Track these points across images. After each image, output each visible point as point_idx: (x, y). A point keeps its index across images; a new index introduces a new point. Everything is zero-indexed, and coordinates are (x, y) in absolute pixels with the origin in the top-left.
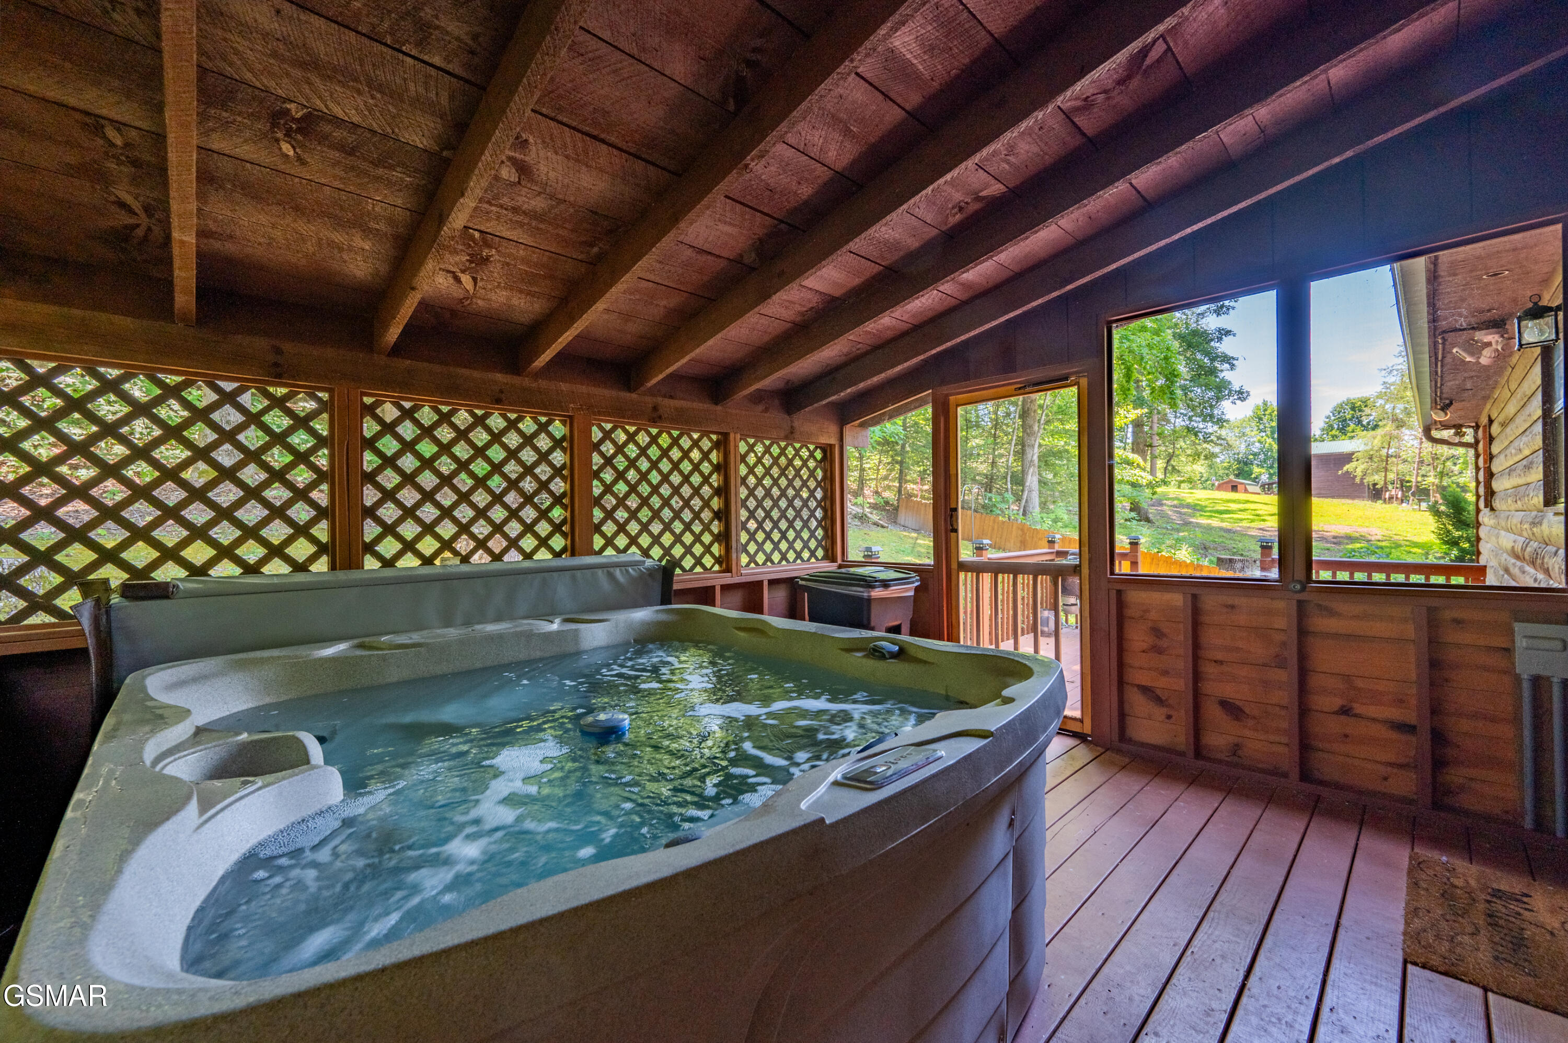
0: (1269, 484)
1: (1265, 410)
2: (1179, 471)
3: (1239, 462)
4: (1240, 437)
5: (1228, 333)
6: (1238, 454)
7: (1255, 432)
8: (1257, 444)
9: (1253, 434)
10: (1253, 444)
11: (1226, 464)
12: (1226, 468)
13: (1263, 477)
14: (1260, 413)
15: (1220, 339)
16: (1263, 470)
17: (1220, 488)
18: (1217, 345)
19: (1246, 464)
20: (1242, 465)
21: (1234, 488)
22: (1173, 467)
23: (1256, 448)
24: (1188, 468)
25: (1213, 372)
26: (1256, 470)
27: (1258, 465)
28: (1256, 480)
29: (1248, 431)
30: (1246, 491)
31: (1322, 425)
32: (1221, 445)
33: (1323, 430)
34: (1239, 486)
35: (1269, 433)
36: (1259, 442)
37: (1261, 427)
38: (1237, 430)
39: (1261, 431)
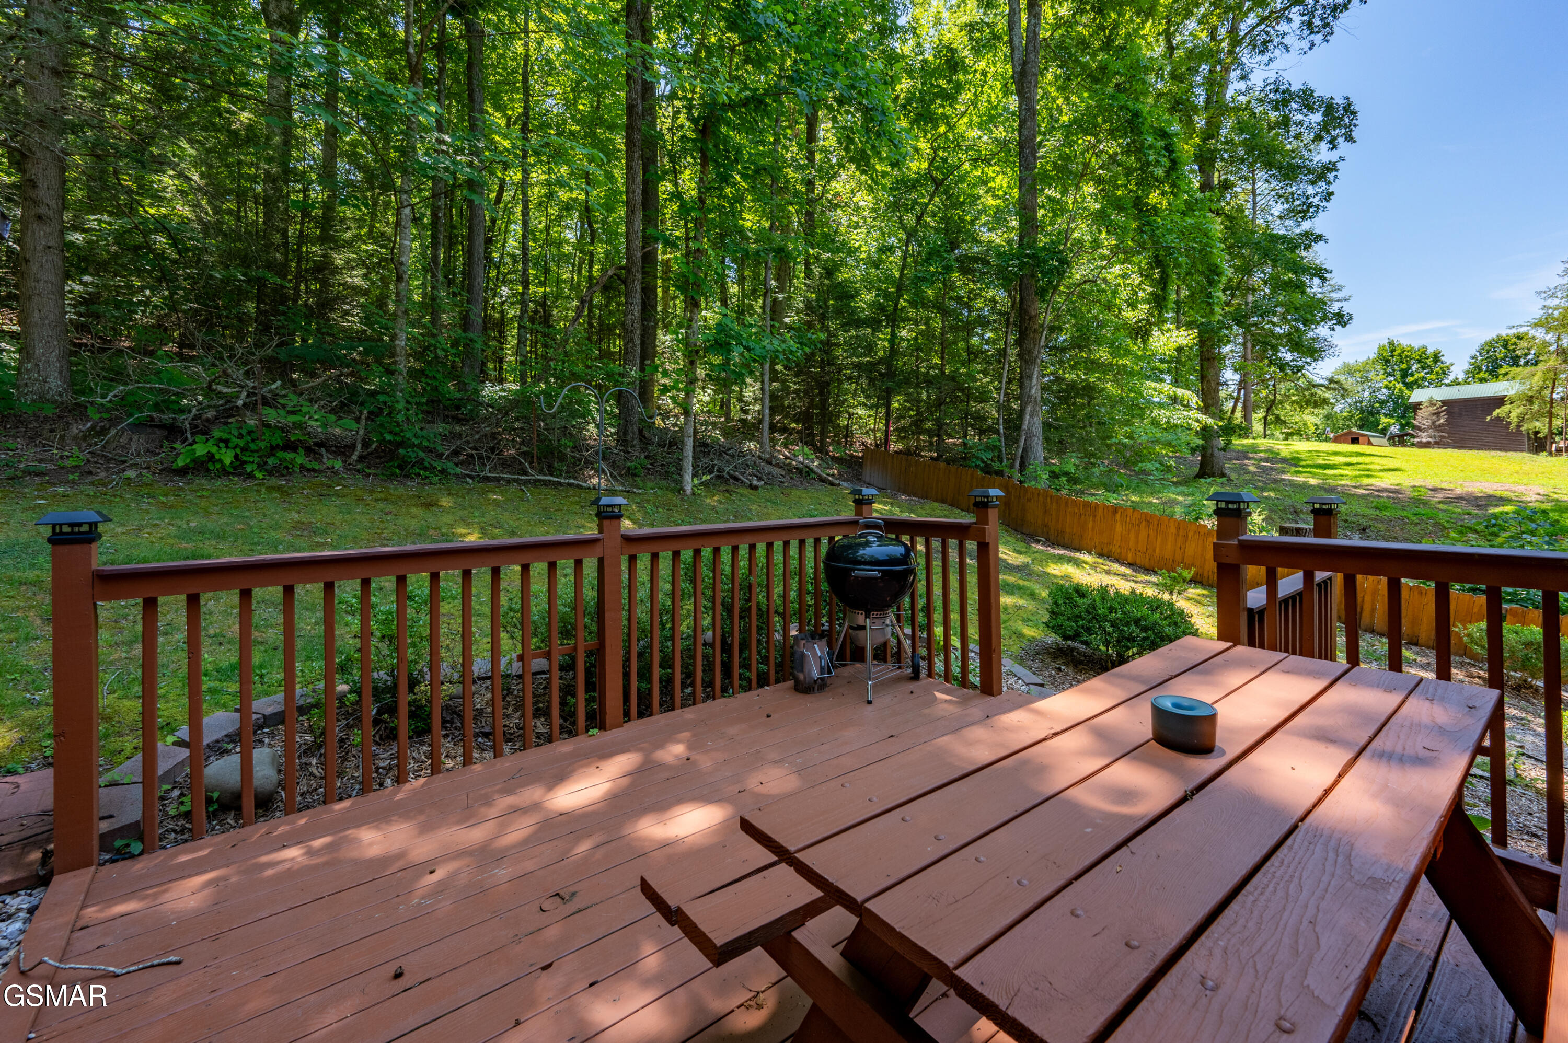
0: (1399, 436)
1: (1392, 351)
2: (1284, 422)
3: (1362, 412)
4: (1362, 383)
5: (1319, 238)
6: (1361, 402)
7: (1381, 377)
8: (1384, 390)
9: (1378, 378)
10: (1379, 390)
11: (1345, 414)
12: (1345, 419)
13: (1392, 428)
14: (1387, 354)
15: (1307, 247)
16: (1393, 421)
17: (1336, 440)
18: (1304, 254)
19: (1372, 414)
20: (1366, 414)
21: (1355, 441)
22: (1278, 417)
23: (1383, 394)
24: (1297, 418)
25: (1300, 287)
26: (1384, 420)
27: (1386, 415)
28: (1384, 432)
29: (1372, 375)
30: (1370, 443)
31: (1466, 367)
32: (1334, 389)
33: (1467, 372)
34: (1361, 439)
35: (1398, 377)
36: (1387, 387)
37: (1389, 370)
38: (1358, 375)
39: (1389, 375)
